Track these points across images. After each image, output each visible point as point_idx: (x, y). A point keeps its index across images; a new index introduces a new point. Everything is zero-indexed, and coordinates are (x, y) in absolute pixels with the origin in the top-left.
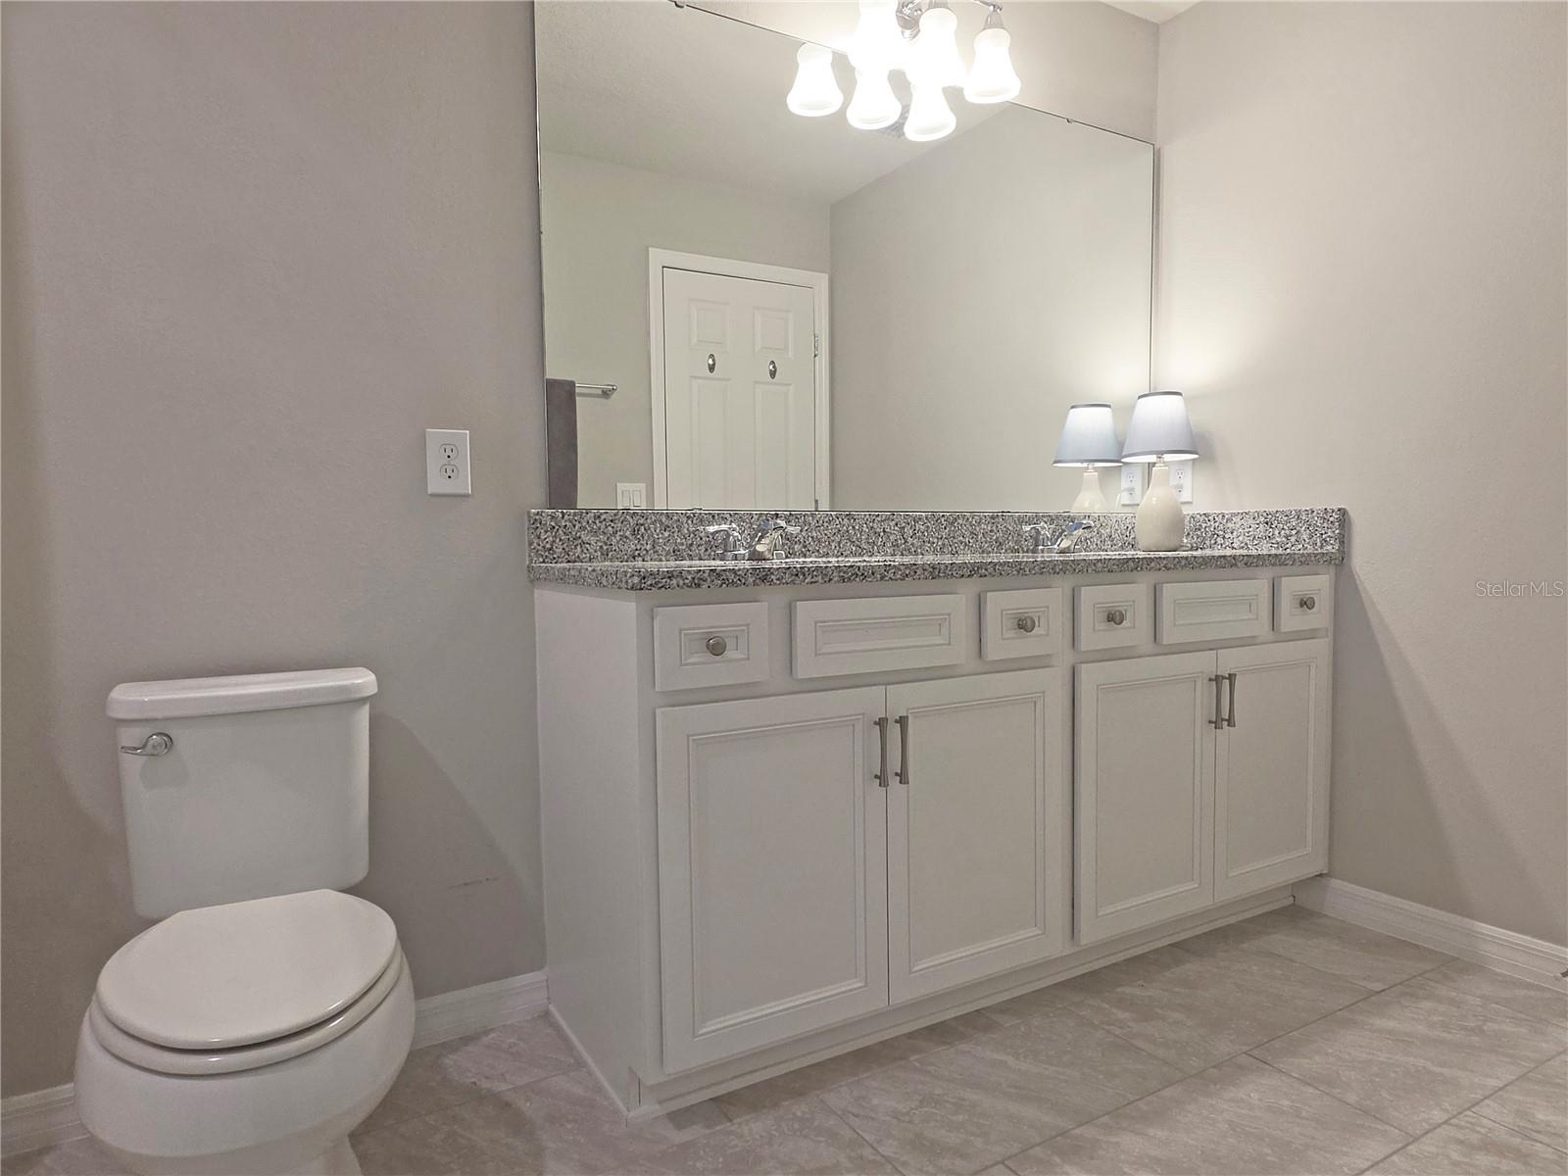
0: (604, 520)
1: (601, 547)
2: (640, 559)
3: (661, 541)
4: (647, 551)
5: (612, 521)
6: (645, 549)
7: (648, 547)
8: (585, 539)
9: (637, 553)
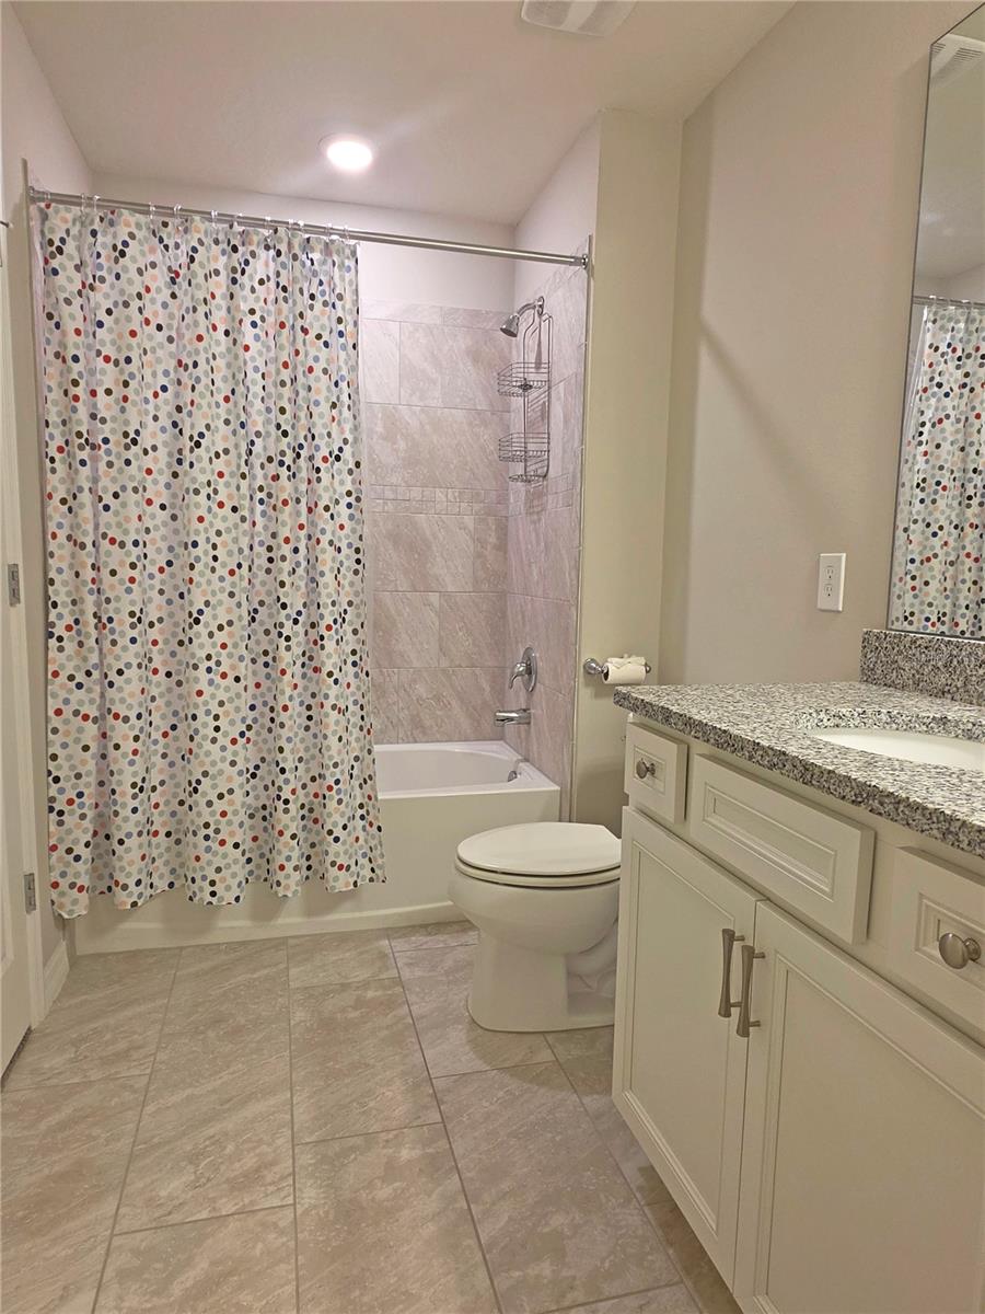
0: (920, 646)
1: (913, 675)
2: (949, 696)
3: (974, 678)
4: (958, 689)
5: (926, 648)
6: (956, 686)
7: (959, 684)
8: (901, 664)
9: (947, 688)
